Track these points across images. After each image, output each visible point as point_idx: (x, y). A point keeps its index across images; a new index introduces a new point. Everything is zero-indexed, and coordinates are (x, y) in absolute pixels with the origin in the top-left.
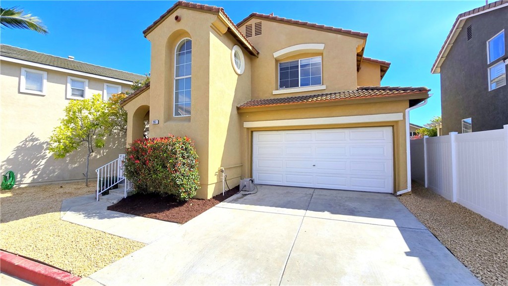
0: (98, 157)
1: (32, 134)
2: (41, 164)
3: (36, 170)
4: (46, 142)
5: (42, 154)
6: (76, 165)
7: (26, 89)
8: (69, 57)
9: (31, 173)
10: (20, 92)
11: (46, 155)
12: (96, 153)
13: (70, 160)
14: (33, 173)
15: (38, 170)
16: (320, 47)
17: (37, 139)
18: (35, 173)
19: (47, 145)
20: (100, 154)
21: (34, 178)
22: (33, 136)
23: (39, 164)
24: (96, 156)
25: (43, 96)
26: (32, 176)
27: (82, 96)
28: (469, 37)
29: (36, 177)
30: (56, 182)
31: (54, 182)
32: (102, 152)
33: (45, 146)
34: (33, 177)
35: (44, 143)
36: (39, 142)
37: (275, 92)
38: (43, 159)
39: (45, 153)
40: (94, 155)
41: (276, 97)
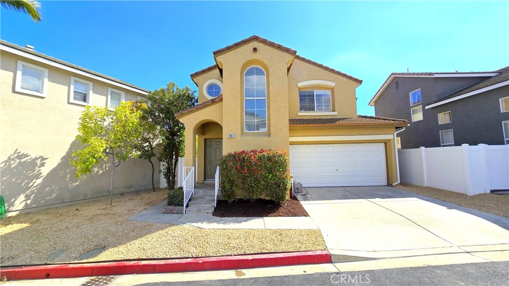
0: (101, 173)
1: (17, 150)
2: (35, 185)
3: (28, 192)
4: (40, 157)
5: (36, 172)
6: (77, 183)
7: (22, 88)
8: (28, 46)
9: (22, 197)
10: (14, 91)
11: (41, 173)
12: (98, 168)
13: (70, 177)
14: (25, 197)
15: (32, 192)
16: (333, 84)
17: (26, 156)
18: (27, 197)
19: (41, 161)
20: (102, 169)
21: (26, 203)
22: (19, 152)
23: (32, 185)
24: (98, 172)
25: (43, 98)
26: (24, 201)
27: (85, 100)
28: (397, 88)
29: (29, 202)
30: (54, 206)
31: (51, 207)
32: (104, 166)
33: (38, 162)
34: (24, 203)
35: (36, 159)
36: (29, 158)
37: (299, 114)
38: (36, 179)
39: (39, 171)
40: (96, 171)
41: (302, 118)
